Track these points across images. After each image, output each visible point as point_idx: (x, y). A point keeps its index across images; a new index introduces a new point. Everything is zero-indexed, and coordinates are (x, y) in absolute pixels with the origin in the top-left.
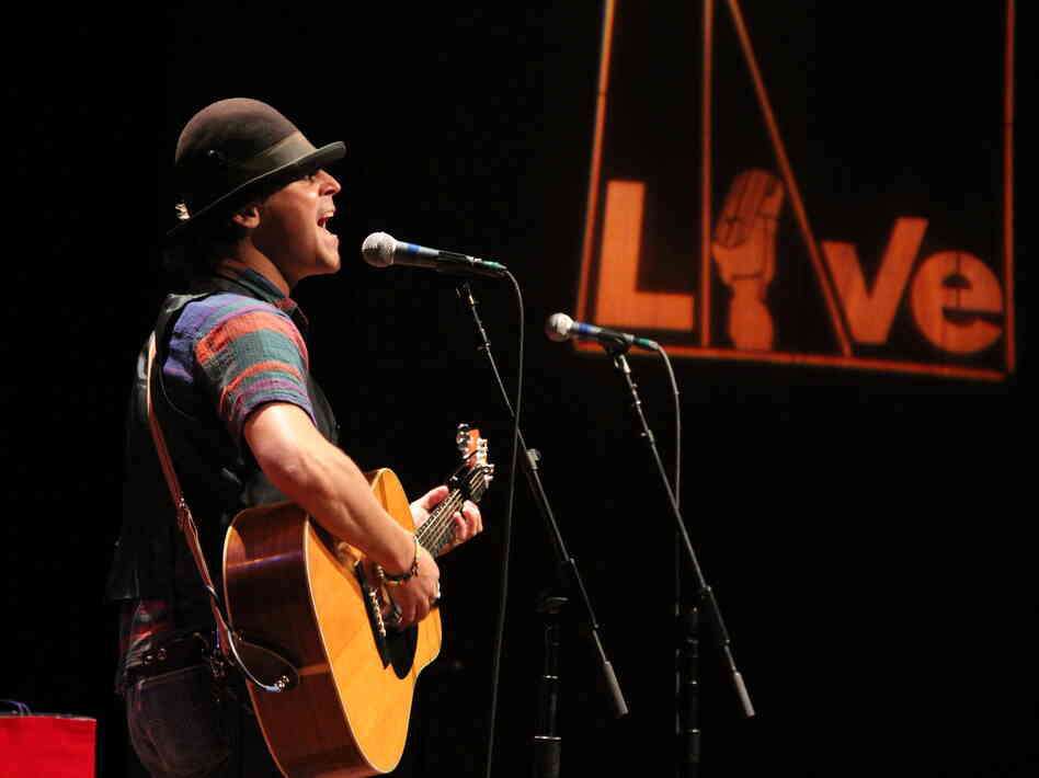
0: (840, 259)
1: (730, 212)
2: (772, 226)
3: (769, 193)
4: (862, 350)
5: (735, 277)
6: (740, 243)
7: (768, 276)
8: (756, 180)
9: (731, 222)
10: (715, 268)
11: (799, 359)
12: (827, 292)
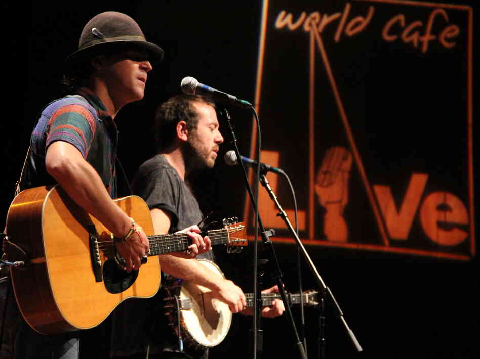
0: (382, 195)
1: (324, 168)
2: (346, 176)
3: (345, 159)
4: (394, 243)
5: (328, 203)
7: (345, 202)
8: (337, 152)
9: (325, 173)
10: (316, 197)
11: (361, 247)
12: (376, 212)
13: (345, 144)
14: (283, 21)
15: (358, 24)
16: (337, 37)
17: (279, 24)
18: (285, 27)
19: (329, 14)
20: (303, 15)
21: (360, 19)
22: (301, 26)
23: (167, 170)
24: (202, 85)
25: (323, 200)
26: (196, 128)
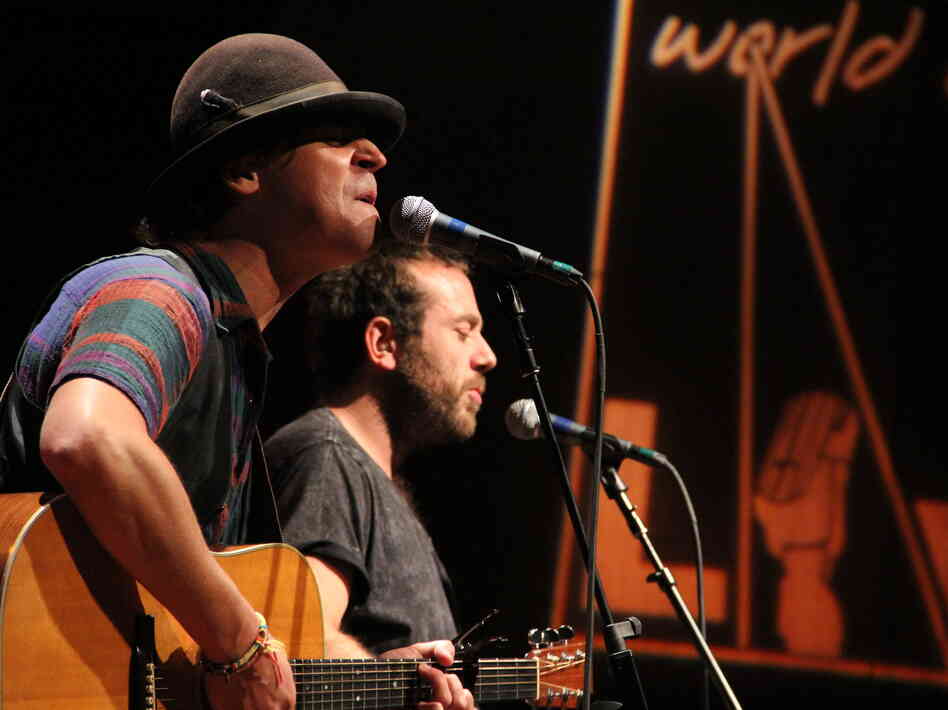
1: (779, 451)
2: (842, 475)
3: (837, 426)
5: (790, 547)
6: (795, 496)
7: (836, 546)
8: (815, 412)
9: (783, 465)
10: (758, 530)
11: (882, 672)
12: (920, 570)
13: (839, 385)
14: (673, 44)
15: (878, 57)
16: (821, 92)
17: (662, 53)
18: (679, 63)
19: (801, 28)
20: (728, 30)
21: (883, 42)
22: (722, 62)
23: (338, 449)
24: (447, 220)
25: (776, 539)
26: (418, 333)
